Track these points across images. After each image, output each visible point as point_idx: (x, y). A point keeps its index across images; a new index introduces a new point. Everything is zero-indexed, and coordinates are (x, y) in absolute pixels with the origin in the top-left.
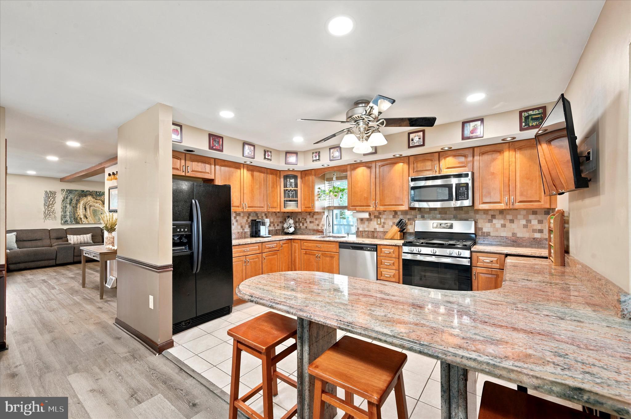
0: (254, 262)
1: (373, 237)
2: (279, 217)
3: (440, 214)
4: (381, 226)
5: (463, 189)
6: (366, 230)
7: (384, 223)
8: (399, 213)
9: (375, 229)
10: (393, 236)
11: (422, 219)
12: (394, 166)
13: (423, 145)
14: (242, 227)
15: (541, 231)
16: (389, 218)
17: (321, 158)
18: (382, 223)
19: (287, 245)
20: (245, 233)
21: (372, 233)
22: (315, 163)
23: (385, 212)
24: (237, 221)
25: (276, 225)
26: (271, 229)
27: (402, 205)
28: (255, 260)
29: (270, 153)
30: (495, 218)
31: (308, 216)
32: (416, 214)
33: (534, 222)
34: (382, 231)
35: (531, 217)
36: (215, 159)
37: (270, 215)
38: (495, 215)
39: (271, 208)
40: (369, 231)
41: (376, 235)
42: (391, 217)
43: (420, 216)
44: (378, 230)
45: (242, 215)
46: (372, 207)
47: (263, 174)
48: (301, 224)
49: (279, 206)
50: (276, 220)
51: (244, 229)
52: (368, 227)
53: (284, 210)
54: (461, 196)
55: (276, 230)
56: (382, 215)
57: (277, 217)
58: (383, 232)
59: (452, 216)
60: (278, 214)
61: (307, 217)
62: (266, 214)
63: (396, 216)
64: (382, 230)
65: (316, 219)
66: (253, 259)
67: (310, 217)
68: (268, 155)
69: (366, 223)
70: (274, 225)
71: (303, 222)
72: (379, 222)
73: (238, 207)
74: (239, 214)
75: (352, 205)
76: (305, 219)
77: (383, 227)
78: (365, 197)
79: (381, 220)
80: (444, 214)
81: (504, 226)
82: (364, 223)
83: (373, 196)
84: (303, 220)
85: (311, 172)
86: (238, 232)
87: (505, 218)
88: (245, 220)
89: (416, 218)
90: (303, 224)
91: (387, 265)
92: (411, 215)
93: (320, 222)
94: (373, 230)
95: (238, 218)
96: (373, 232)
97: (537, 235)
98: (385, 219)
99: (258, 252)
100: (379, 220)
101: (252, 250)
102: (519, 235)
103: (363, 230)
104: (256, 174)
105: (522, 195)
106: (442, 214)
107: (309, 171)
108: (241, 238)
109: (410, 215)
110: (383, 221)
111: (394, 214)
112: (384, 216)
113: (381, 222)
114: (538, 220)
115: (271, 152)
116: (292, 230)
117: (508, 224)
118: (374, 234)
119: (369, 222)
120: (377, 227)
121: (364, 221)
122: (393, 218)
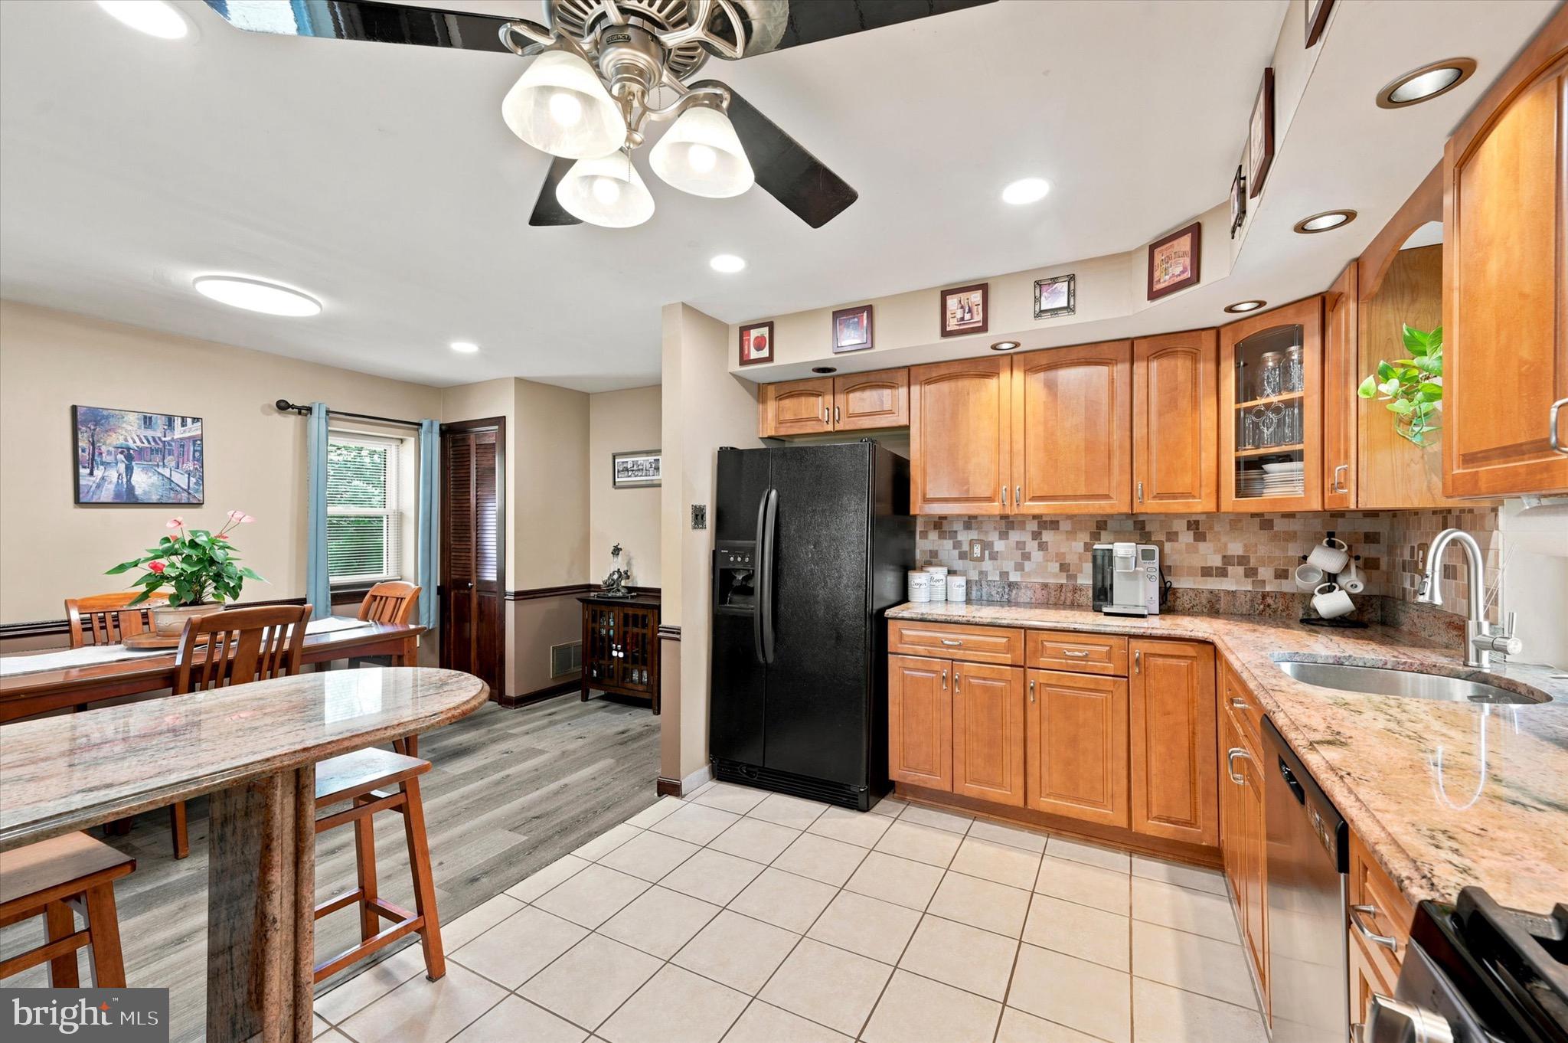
2: (1290, 536)
14: (1064, 567)
19: (1183, 663)
20: (1076, 589)
24: (1042, 546)
25: (1265, 573)
26: (1233, 588)
36: (909, 368)
39: (1159, 496)
45: (1065, 526)
48: (1417, 582)
49: (1209, 489)
50: (1263, 550)
51: (1074, 577)
53: (1231, 503)
60: (1280, 525)
62: (1193, 525)
70: (1251, 573)
73: (990, 499)
74: (1052, 522)
85: (1344, 281)
86: (1045, 586)
88: (1078, 546)
95: (1047, 536)
99: (1008, 658)
101: (978, 647)
108: (1058, 605)
115: (1068, 279)
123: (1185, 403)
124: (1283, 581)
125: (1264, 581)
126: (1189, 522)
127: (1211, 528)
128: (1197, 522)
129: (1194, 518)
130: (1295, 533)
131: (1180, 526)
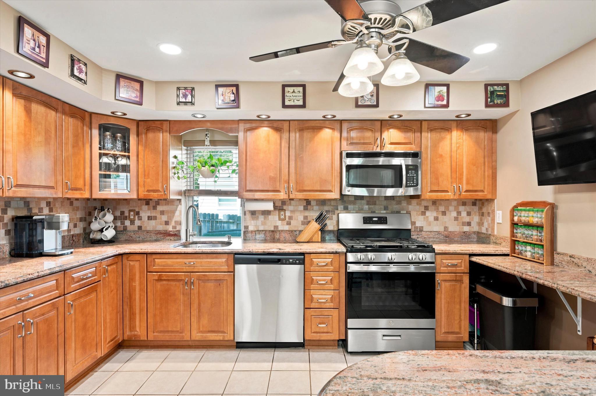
0: (46, 320)
1: (274, 239)
2: (77, 209)
3: (368, 204)
4: (285, 222)
5: (412, 172)
6: (261, 228)
7: (290, 218)
8: (313, 203)
9: (276, 227)
10: (311, 238)
11: (344, 212)
12: (319, 132)
13: (377, 106)
15: (469, 224)
16: (297, 211)
17: (196, 100)
18: (287, 219)
19: (114, 266)
21: (271, 233)
22: (183, 107)
23: (292, 201)
27: (330, 191)
28: (46, 316)
29: (83, 68)
30: (428, 210)
31: (145, 207)
33: (464, 214)
34: (287, 229)
35: (461, 208)
37: (58, 205)
38: (428, 206)
39: (72, 189)
40: (266, 231)
41: (277, 236)
42: (301, 208)
43: (342, 207)
44: (280, 228)
46: (282, 193)
47: (53, 113)
48: (127, 223)
49: (87, 187)
52: (263, 224)
53: (98, 194)
54: (409, 182)
55: (73, 236)
56: (288, 206)
57: (73, 210)
58: (289, 231)
59: (383, 207)
60: (76, 203)
61: (141, 209)
62: (48, 204)
63: (309, 207)
64: (287, 228)
65: (162, 213)
66: (43, 315)
67: (149, 209)
68: (81, 71)
69: (261, 218)
71: (132, 217)
72: (283, 217)
75: (248, 189)
76: (138, 213)
77: (289, 223)
78: (270, 176)
79: (285, 213)
80: (372, 205)
81: (436, 219)
82: (257, 218)
83: (285, 177)
84: (132, 213)
85: (162, 124)
87: (437, 210)
89: (337, 209)
90: (132, 222)
92: (330, 205)
93: (171, 218)
94: (272, 229)
96: (273, 231)
97: (466, 229)
98: (291, 211)
99: (56, 293)
100: (282, 213)
101: (41, 293)
102: (451, 229)
103: (256, 229)
104: (37, 109)
105: (468, 183)
106: (370, 205)
107: (157, 122)
109: (328, 206)
110: (288, 214)
111: (305, 204)
112: (291, 208)
113: (285, 216)
114: (467, 212)
115: (85, 65)
116: (109, 234)
117: (440, 217)
118: (275, 234)
119: (266, 216)
120: (279, 223)
121: (256, 215)
122: (304, 210)
123: (80, 144)
124: (76, 228)
125: (71, 230)
126: (47, 202)
127: (55, 205)
128: (50, 202)
129: (49, 200)
130: (79, 207)
131: (43, 204)
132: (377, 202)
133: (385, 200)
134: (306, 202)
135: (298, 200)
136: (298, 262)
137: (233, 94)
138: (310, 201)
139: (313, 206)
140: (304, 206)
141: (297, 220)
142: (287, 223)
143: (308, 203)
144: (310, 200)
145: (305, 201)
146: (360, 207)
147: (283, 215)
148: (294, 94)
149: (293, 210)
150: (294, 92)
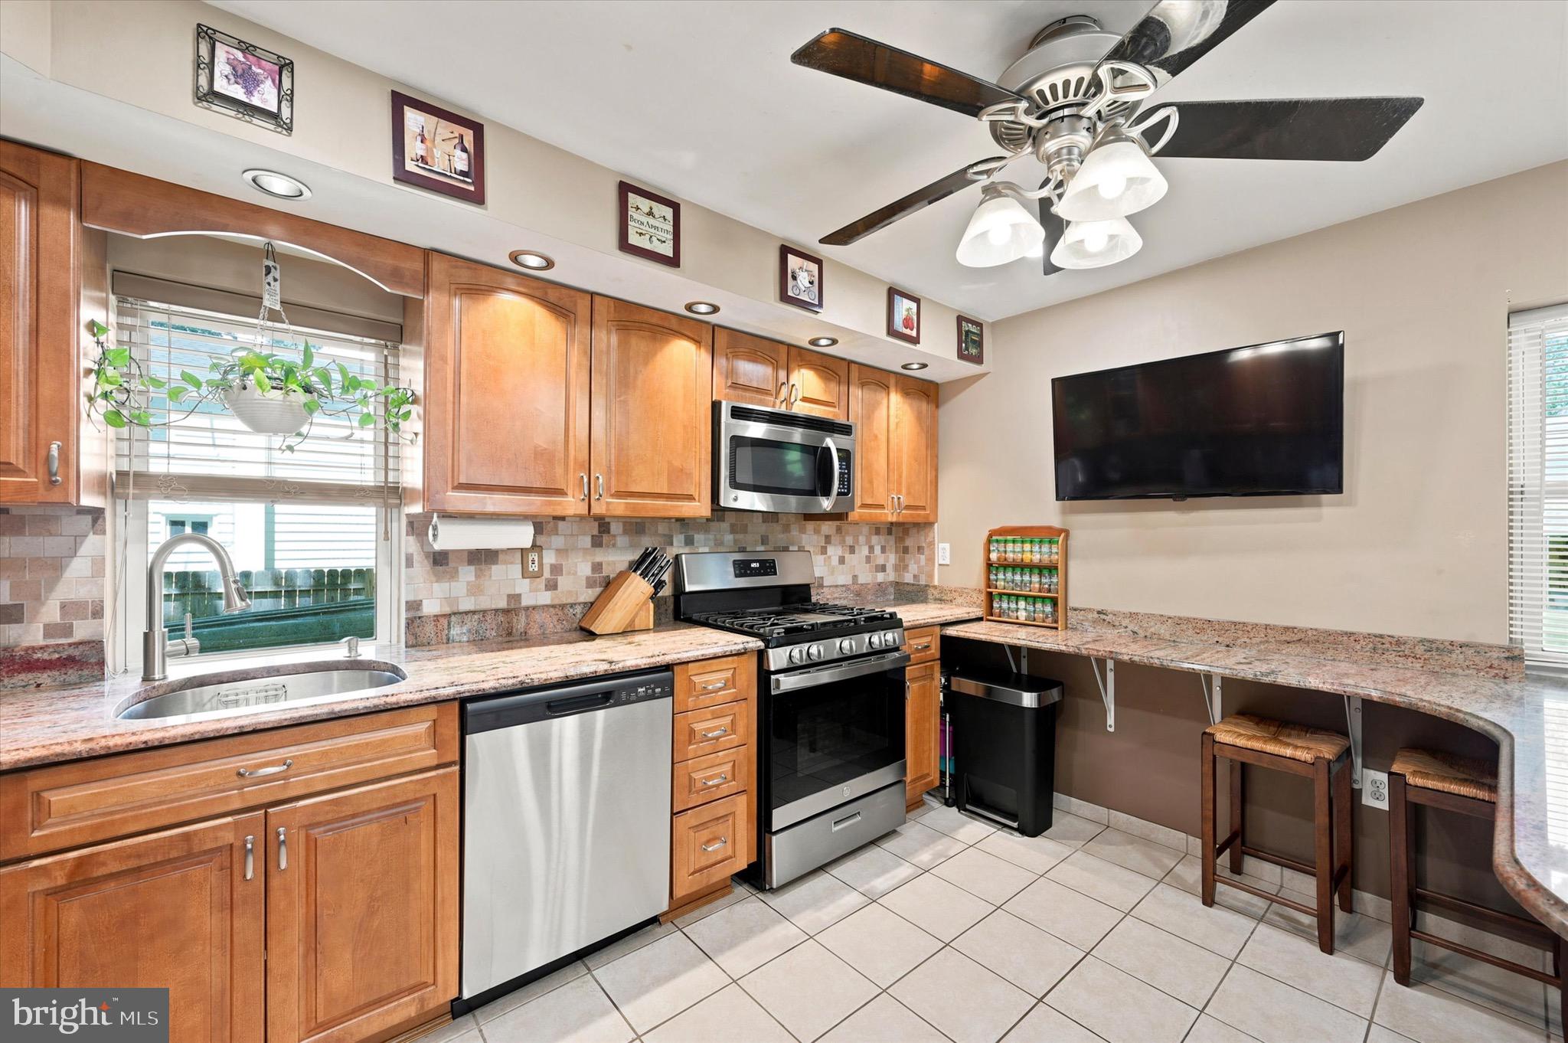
1: (510, 634)
4: (541, 583)
5: (842, 465)
6: (466, 605)
7: (556, 569)
8: (616, 528)
9: (515, 598)
15: (883, 568)
16: (575, 549)
17: (302, 118)
18: (547, 574)
21: (501, 618)
22: (225, 124)
23: (561, 524)
27: (690, 498)
30: (830, 543)
32: (670, 530)
33: (878, 549)
34: (548, 602)
35: (875, 539)
38: (831, 536)
40: (484, 612)
41: (520, 623)
42: (587, 541)
43: (682, 537)
44: (526, 602)
46: (570, 499)
52: (474, 590)
56: (549, 535)
58: (553, 607)
59: (759, 538)
63: (605, 538)
64: (545, 598)
69: (467, 573)
72: (535, 568)
75: (463, 480)
77: (552, 586)
78: (537, 447)
79: (541, 558)
81: (842, 560)
82: (454, 575)
83: (578, 450)
87: (843, 542)
89: (672, 544)
91: (712, 739)
92: (656, 533)
94: (502, 604)
96: (506, 612)
97: (880, 577)
98: (559, 551)
100: (534, 556)
102: (861, 580)
103: (447, 610)
105: (908, 493)
110: (549, 558)
111: (595, 532)
112: (558, 541)
113: (541, 565)
114: (881, 546)
117: (847, 556)
118: (515, 620)
119: (483, 567)
120: (523, 587)
121: (451, 565)
122: (593, 546)
132: (750, 528)
133: (763, 522)
134: (600, 526)
135: (578, 519)
136: (658, 690)
137: (464, 150)
138: (609, 523)
139: (614, 536)
140: (592, 536)
141: (575, 574)
142: (546, 586)
143: (602, 529)
144: (607, 520)
145: (597, 524)
146: (718, 537)
147: (536, 562)
148: (651, 221)
149: (563, 547)
150: (650, 214)
